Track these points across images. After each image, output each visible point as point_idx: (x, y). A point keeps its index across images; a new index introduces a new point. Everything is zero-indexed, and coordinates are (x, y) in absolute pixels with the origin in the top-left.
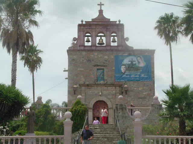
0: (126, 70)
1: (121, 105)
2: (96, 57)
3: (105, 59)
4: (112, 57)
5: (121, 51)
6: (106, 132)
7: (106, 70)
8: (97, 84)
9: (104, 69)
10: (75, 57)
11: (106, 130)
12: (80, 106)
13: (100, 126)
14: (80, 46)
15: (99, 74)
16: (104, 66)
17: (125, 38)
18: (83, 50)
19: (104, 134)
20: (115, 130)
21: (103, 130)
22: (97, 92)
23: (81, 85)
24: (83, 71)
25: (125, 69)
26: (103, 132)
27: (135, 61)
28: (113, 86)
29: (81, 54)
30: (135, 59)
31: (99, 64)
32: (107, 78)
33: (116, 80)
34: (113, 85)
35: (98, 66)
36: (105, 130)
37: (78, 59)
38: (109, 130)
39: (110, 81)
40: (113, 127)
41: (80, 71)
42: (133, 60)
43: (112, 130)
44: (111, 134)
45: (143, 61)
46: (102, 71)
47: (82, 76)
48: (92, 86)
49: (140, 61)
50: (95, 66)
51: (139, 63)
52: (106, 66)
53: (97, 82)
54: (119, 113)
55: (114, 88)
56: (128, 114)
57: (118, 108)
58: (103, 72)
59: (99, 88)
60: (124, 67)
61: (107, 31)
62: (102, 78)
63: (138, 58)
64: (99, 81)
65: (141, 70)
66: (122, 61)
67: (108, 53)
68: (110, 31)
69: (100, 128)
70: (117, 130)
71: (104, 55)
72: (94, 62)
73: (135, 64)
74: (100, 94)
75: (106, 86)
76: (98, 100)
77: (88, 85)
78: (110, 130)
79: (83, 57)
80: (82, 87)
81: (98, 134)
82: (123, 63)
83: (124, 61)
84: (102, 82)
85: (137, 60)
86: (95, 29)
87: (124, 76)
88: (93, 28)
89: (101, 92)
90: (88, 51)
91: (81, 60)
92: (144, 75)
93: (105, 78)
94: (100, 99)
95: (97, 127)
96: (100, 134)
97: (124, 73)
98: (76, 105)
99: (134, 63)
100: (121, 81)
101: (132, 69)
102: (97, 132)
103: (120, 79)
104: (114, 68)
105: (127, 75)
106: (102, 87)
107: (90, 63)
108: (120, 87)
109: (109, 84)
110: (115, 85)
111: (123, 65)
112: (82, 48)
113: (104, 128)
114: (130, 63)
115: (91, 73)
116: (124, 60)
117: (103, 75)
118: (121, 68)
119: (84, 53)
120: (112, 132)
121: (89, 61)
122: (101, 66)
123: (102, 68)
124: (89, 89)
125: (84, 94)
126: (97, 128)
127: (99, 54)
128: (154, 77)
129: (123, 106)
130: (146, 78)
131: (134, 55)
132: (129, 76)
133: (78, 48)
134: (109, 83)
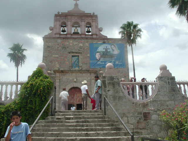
0: (101, 57)
1: (112, 78)
2: (71, 45)
3: (80, 47)
4: (87, 44)
5: (96, 39)
6: (87, 126)
7: (81, 57)
8: (72, 71)
9: (79, 56)
10: (50, 44)
11: (88, 122)
12: (41, 78)
13: (76, 115)
14: (55, 34)
15: (74, 61)
16: (79, 53)
17: (99, 28)
18: (58, 38)
19: (84, 130)
20: (105, 121)
21: (83, 122)
22: (72, 78)
23: (55, 72)
24: (57, 58)
25: (99, 56)
26: (83, 126)
27: (109, 49)
28: (88, 73)
29: (56, 41)
30: (109, 46)
31: (74, 51)
32: (82, 65)
33: (91, 67)
34: (88, 71)
35: (73, 53)
36: (85, 122)
37: (53, 47)
38: (93, 122)
39: (85, 67)
40: (98, 115)
41: (55, 57)
42: (107, 48)
43: (99, 121)
44: (99, 130)
45: (117, 48)
46: (77, 57)
47: (57, 63)
48: (66, 73)
49: (114, 48)
50: (69, 53)
51: (113, 50)
52: (81, 53)
53: (72, 69)
54: (108, 91)
55: (89, 74)
56: (123, 93)
57: (107, 82)
58: (78, 59)
59: (74, 74)
60: (99, 54)
61: (82, 21)
62: (76, 64)
63: (113, 46)
64: (73, 68)
65: (115, 58)
66: (97, 48)
67: (83, 41)
68: (85, 21)
69: (76, 118)
70: (108, 121)
71: (79, 42)
72: (70, 49)
73: (109, 52)
74: (75, 80)
75: (81, 73)
76: (72, 86)
77: (62, 72)
78: (95, 122)
79: (58, 45)
80: (57, 74)
81: (73, 130)
82: (97, 50)
83: (98, 49)
84: (77, 68)
85: (112, 48)
86: (71, 19)
87: (99, 63)
88: (68, 18)
89: (76, 79)
90: (64, 38)
91: (56, 48)
92: (119, 63)
93: (80, 64)
94: (75, 86)
95: (70, 115)
96: (76, 130)
97: (99, 59)
98: (35, 78)
99: (108, 50)
100: (96, 67)
101: (106, 56)
102: (71, 126)
103: (95, 66)
104: (89, 55)
105: (102, 62)
106: (77, 74)
107: (65, 50)
108: (95, 74)
109: (84, 71)
110: (90, 71)
111: (98, 52)
112: (58, 36)
113: (84, 118)
114: (104, 50)
115: (66, 60)
116: (98, 47)
117: (78, 62)
118: (96, 55)
119: (59, 41)
120: (100, 126)
121: (64, 48)
122: (76, 53)
123: (77, 54)
124: (64, 75)
125: (59, 81)
126: (69, 119)
127: (74, 41)
128: (128, 64)
129: (115, 80)
130: (121, 65)
131: (109, 43)
132: (104, 63)
133: (54, 36)
134: (84, 69)
